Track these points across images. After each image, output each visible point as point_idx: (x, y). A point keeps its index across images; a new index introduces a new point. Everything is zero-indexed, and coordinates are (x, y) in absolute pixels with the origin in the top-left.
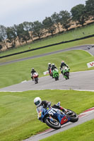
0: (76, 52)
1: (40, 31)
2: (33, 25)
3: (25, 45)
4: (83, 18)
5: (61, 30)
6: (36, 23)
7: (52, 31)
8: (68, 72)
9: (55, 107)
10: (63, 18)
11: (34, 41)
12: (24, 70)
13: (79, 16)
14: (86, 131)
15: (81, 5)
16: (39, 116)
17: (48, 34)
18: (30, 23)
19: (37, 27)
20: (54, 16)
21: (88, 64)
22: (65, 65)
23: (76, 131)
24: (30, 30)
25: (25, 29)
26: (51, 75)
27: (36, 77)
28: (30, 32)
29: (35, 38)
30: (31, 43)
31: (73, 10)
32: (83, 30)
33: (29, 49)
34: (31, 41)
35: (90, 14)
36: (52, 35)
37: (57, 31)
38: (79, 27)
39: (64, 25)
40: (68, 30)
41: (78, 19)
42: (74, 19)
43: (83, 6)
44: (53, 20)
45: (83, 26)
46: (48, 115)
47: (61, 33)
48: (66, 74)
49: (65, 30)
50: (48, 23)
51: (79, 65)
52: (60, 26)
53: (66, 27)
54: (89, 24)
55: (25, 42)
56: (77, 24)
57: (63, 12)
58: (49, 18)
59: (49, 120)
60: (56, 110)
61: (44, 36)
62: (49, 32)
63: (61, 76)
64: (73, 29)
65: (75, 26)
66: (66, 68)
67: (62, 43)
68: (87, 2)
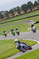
0: (23, 24)
1: (8, 15)
2: (5, 12)
3: (2, 21)
4: (26, 10)
5: (17, 14)
6: (7, 11)
7: (13, 15)
8: (19, 32)
9: (23, 43)
10: (18, 10)
11: (6, 19)
12: (1, 31)
13: (24, 9)
14: (27, 57)
15: (25, 4)
16: (17, 47)
17: (11, 16)
18: (4, 12)
19: (7, 13)
20: (14, 8)
21: (28, 29)
22: (18, 29)
23: (23, 57)
24: (4, 14)
25: (2, 14)
26: (12, 33)
27: (6, 34)
28: (4, 15)
29: (6, 18)
30: (4, 20)
31: (22, 6)
32: (26, 15)
33: (4, 22)
34: (4, 19)
35: (29, 8)
36: (13, 17)
37: (15, 15)
38: (24, 13)
39: (18, 12)
42: (22, 10)
43: (26, 4)
44: (14, 10)
45: (26, 13)
46: (20, 46)
47: (17, 16)
49: (19, 14)
50: (12, 11)
52: (17, 13)
53: (19, 13)
54: (28, 12)
55: (2, 19)
56: (24, 12)
57: (18, 7)
58: (12, 9)
59: (21, 48)
60: (24, 44)
61: (10, 17)
63: (16, 34)
65: (23, 13)
66: (18, 31)
67: (18, 20)
68: (28, 3)
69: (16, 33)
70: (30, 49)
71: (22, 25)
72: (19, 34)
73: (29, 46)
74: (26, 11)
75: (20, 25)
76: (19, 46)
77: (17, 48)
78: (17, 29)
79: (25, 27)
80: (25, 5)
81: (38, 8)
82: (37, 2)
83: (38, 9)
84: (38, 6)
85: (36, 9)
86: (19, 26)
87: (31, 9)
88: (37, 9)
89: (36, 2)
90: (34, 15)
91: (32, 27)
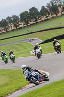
0: (23, 44)
4: (28, 21)
5: (13, 28)
7: (6, 29)
8: (14, 58)
10: (14, 20)
13: (25, 19)
17: (4, 31)
20: (8, 18)
21: (31, 52)
31: (21, 15)
32: (28, 29)
35: (32, 18)
36: (7, 32)
37: (10, 29)
38: (25, 27)
40: (18, 28)
41: (24, 21)
42: (21, 21)
43: (28, 12)
44: (7, 21)
45: (28, 26)
46: (31, 76)
47: (12, 30)
48: (13, 59)
49: (15, 28)
50: (4, 23)
51: (25, 52)
52: (12, 26)
53: (16, 26)
54: (32, 25)
56: (24, 24)
57: (14, 16)
58: (5, 20)
60: (36, 73)
62: (5, 30)
64: (21, 28)
65: (22, 26)
66: (12, 55)
67: (14, 37)
68: (30, 10)
69: (9, 59)
70: (46, 80)
71: (22, 46)
72: (15, 61)
73: (44, 76)
74: (27, 23)
75: (17, 46)
76: (29, 75)
77: (26, 78)
78: (11, 53)
79: (25, 48)
80: (26, 12)
81: (47, 17)
82: (46, 7)
83: (47, 20)
84: (47, 15)
85: (43, 19)
86: (17, 48)
87: (36, 20)
88: (45, 20)
89: (43, 7)
90: (40, 30)
91: (35, 50)
